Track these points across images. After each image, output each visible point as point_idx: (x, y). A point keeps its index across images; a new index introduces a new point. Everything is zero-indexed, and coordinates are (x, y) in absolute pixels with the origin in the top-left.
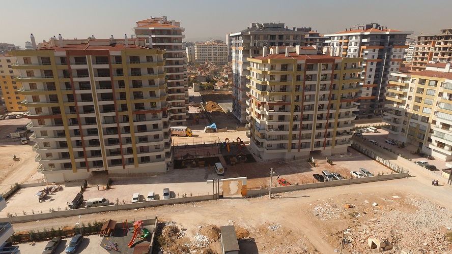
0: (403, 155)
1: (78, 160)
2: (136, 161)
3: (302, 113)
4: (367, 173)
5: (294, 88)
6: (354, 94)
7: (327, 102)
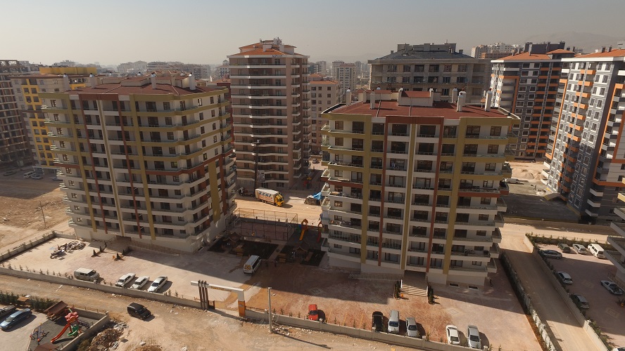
0: (594, 323)
1: (97, 219)
2: (153, 232)
3: (383, 205)
4: (473, 338)
5: (367, 162)
6: (497, 184)
7: (430, 193)
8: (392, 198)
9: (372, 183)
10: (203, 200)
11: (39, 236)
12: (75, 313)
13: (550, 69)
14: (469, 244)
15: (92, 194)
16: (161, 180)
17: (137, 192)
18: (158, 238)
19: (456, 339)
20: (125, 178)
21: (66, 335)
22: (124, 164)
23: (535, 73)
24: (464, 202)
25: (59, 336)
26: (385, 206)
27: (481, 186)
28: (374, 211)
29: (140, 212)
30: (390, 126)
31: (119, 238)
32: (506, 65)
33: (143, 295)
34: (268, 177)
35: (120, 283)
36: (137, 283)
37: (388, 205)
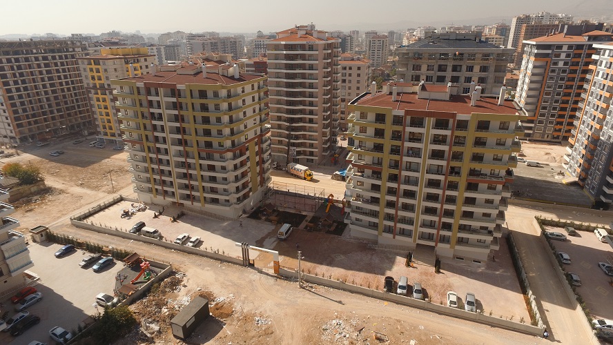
1: (156, 187)
2: (202, 200)
3: (399, 186)
4: (469, 303)
5: (387, 149)
6: (503, 173)
7: (441, 178)
8: (408, 181)
9: (390, 167)
10: (244, 175)
11: (110, 198)
12: (147, 263)
13: (584, 52)
14: (475, 224)
15: (153, 166)
16: (209, 157)
17: (189, 166)
18: (207, 205)
19: (455, 303)
20: (180, 154)
21: (142, 279)
22: (180, 142)
23: (568, 56)
24: (472, 187)
25: (137, 279)
26: (401, 188)
27: (489, 174)
28: (391, 191)
29: (192, 182)
30: (409, 118)
31: (174, 203)
32: (538, 47)
33: (197, 252)
34: (299, 153)
35: (178, 241)
36: (191, 242)
37: (403, 187)
